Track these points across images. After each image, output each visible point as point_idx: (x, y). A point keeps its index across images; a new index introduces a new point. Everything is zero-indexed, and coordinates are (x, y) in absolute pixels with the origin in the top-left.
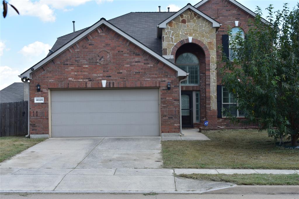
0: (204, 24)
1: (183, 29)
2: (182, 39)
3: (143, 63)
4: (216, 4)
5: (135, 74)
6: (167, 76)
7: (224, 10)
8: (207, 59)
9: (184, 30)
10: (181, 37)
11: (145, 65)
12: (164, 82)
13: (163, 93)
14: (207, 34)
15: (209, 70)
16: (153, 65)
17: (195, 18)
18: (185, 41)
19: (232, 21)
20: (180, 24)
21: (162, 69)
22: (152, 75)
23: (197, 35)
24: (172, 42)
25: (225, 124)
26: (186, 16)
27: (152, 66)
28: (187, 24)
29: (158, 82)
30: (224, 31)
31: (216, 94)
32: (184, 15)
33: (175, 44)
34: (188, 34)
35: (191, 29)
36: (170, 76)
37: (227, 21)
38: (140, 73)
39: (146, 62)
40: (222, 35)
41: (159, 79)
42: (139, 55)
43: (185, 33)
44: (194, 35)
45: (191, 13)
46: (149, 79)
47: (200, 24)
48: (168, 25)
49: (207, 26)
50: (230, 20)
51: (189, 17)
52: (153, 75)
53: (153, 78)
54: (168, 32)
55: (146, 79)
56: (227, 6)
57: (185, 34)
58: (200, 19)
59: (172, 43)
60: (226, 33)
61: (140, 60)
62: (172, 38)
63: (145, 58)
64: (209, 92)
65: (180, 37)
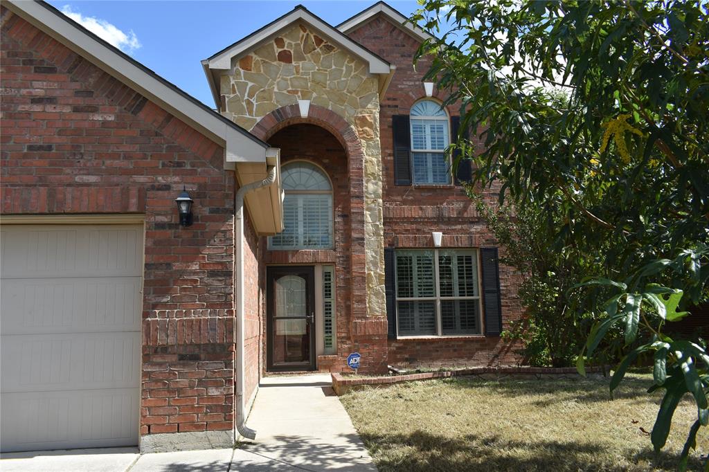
0: (346, 65)
1: (282, 79)
2: (280, 107)
3: (67, 104)
4: (375, 38)
5: (25, 156)
6: (179, 165)
7: (395, 55)
8: (353, 166)
9: (286, 80)
10: (277, 102)
11: (79, 116)
12: (166, 193)
13: (155, 243)
14: (354, 95)
15: (360, 197)
16: (117, 117)
17: (318, 50)
18: (288, 110)
19: (417, 83)
20: (275, 63)
21: (157, 134)
22: (108, 162)
23: (325, 96)
24: (250, 113)
25: (407, 356)
26: (293, 43)
27: (111, 118)
28: (293, 63)
29: (134, 192)
30: (397, 106)
31: (381, 270)
32: (285, 39)
33: (258, 121)
34: (297, 93)
35: (306, 79)
36: (193, 165)
37: (404, 83)
38: (50, 148)
39: (81, 102)
40: (394, 117)
41: (141, 179)
42: (52, 70)
43: (290, 89)
44: (314, 95)
45: (308, 34)
46: (93, 179)
47: (334, 67)
48: (238, 64)
49: (353, 74)
50: (411, 81)
51: (299, 45)
52: (114, 159)
53: (111, 171)
54: (237, 85)
55: (77, 179)
56: (404, 46)
57: (288, 92)
58: (333, 52)
59: (248, 116)
60: (402, 112)
61: (58, 93)
62: (249, 103)
63: (76, 86)
64: (362, 263)
65: (274, 101)
